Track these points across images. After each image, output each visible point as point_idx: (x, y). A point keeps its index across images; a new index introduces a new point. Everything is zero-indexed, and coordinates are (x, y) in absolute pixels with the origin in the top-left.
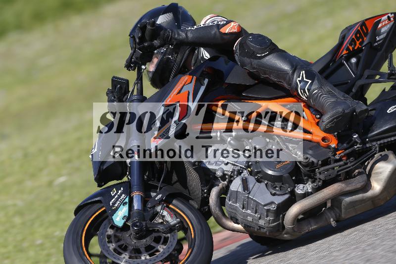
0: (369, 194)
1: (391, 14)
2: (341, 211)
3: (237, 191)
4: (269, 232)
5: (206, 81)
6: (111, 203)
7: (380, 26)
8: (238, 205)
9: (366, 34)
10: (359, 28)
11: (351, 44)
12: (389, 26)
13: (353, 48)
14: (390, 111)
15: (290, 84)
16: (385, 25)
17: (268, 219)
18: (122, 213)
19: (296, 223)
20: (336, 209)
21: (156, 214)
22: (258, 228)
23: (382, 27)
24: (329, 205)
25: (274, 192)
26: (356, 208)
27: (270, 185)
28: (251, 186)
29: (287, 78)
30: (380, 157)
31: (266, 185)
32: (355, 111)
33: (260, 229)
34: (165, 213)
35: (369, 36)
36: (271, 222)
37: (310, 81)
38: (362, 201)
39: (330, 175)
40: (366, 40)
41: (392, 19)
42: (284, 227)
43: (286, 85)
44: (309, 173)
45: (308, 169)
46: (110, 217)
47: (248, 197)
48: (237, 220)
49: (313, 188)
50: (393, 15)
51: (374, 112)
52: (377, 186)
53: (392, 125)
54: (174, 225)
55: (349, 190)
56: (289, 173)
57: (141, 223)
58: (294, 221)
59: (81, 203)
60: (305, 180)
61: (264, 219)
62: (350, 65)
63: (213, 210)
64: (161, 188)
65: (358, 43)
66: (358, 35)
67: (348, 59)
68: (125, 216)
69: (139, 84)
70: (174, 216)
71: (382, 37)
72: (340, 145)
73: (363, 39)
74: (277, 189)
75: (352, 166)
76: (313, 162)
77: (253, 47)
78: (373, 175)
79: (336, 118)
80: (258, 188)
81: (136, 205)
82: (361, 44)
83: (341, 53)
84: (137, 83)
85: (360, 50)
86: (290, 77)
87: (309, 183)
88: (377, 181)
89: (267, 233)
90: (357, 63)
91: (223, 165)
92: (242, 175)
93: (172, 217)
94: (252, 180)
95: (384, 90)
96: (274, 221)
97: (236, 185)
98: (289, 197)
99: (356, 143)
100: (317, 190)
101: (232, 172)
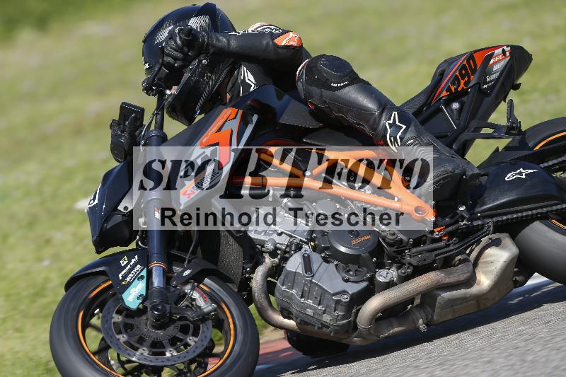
0: (474, 290)
1: (507, 46)
2: (434, 311)
3: (296, 272)
4: (334, 333)
5: (255, 118)
6: (120, 276)
7: (492, 61)
8: (294, 292)
9: (474, 72)
10: (465, 62)
11: (453, 84)
12: (503, 63)
13: (456, 89)
14: (509, 178)
15: (375, 130)
16: (499, 61)
17: (336, 313)
18: (136, 290)
19: (374, 322)
20: (428, 307)
21: (183, 296)
22: (320, 326)
23: (495, 63)
24: (417, 301)
25: (347, 277)
26: (455, 308)
27: (341, 267)
28: (315, 267)
29: (372, 121)
30: (490, 241)
31: (336, 265)
32: (464, 173)
33: (321, 328)
34: (196, 295)
35: (477, 74)
36: (339, 318)
37: (404, 127)
38: (464, 299)
39: (425, 260)
40: (474, 79)
41: (508, 54)
42: (355, 327)
43: (367, 130)
44: (395, 255)
45: (394, 249)
46: (119, 295)
47: (311, 282)
48: (290, 313)
49: (399, 276)
50: (509, 48)
51: (485, 178)
52: (485, 281)
53: (511, 198)
54: (209, 313)
55: (450, 283)
56: (369, 252)
57: (163, 307)
58: (372, 319)
59: (77, 273)
60: (387, 265)
61: (330, 314)
62: (451, 111)
63: (256, 298)
64: (189, 261)
65: (462, 82)
66: (464, 72)
67: (448, 103)
68: (141, 295)
69: (159, 117)
70: (208, 300)
71: (494, 77)
72: (439, 219)
73: (469, 78)
74: (351, 273)
75: (456, 249)
76: (401, 240)
77: (327, 73)
78: (480, 265)
79: (443, 179)
80: (326, 270)
81: (157, 282)
82: (466, 84)
83: (439, 94)
84: (156, 114)
85: (465, 93)
86: (375, 119)
87: (394, 268)
88: (485, 273)
89: (332, 334)
90: (460, 110)
91: (275, 235)
92: (303, 250)
93: (205, 301)
94: (316, 258)
95: (497, 149)
96: (344, 317)
97: (294, 264)
98: (368, 285)
99: (463, 218)
100: (404, 279)
101: (287, 246)
